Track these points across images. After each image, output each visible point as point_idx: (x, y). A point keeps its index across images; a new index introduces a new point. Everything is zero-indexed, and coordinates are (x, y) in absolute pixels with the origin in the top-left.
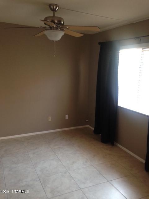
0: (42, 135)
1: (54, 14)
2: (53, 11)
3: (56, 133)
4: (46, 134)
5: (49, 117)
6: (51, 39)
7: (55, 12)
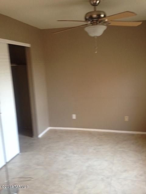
0: (116, 134)
1: (95, 9)
2: (93, 5)
3: (133, 135)
4: (121, 134)
5: (126, 117)
6: (92, 35)
7: (96, 7)
